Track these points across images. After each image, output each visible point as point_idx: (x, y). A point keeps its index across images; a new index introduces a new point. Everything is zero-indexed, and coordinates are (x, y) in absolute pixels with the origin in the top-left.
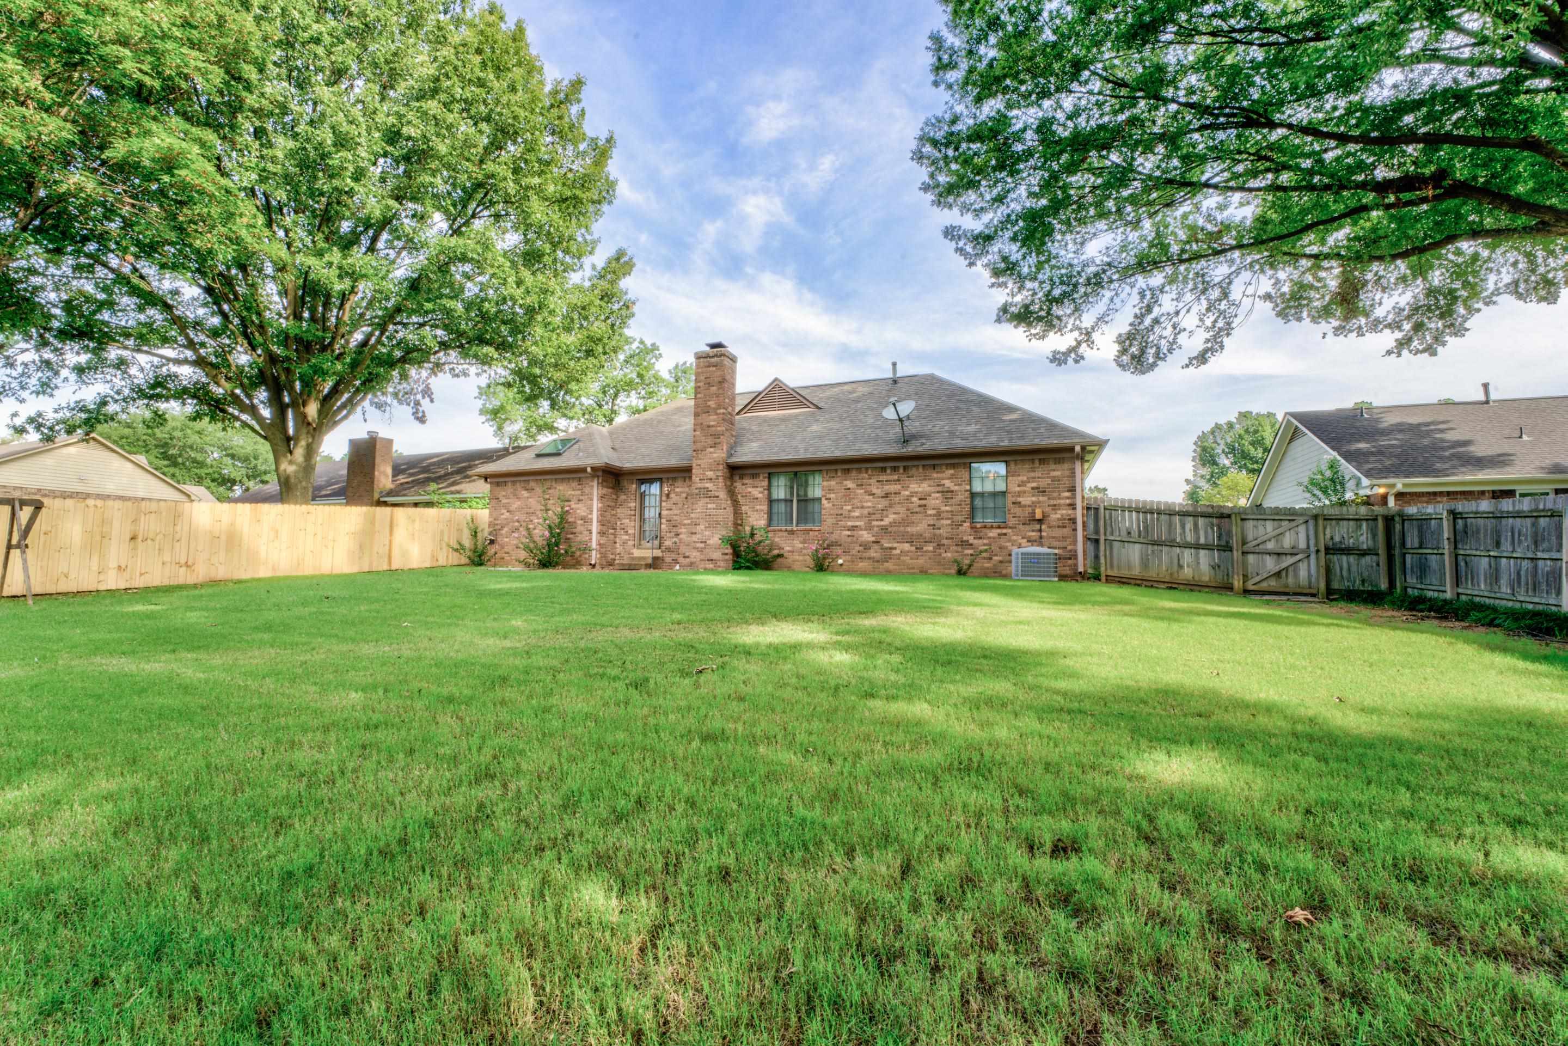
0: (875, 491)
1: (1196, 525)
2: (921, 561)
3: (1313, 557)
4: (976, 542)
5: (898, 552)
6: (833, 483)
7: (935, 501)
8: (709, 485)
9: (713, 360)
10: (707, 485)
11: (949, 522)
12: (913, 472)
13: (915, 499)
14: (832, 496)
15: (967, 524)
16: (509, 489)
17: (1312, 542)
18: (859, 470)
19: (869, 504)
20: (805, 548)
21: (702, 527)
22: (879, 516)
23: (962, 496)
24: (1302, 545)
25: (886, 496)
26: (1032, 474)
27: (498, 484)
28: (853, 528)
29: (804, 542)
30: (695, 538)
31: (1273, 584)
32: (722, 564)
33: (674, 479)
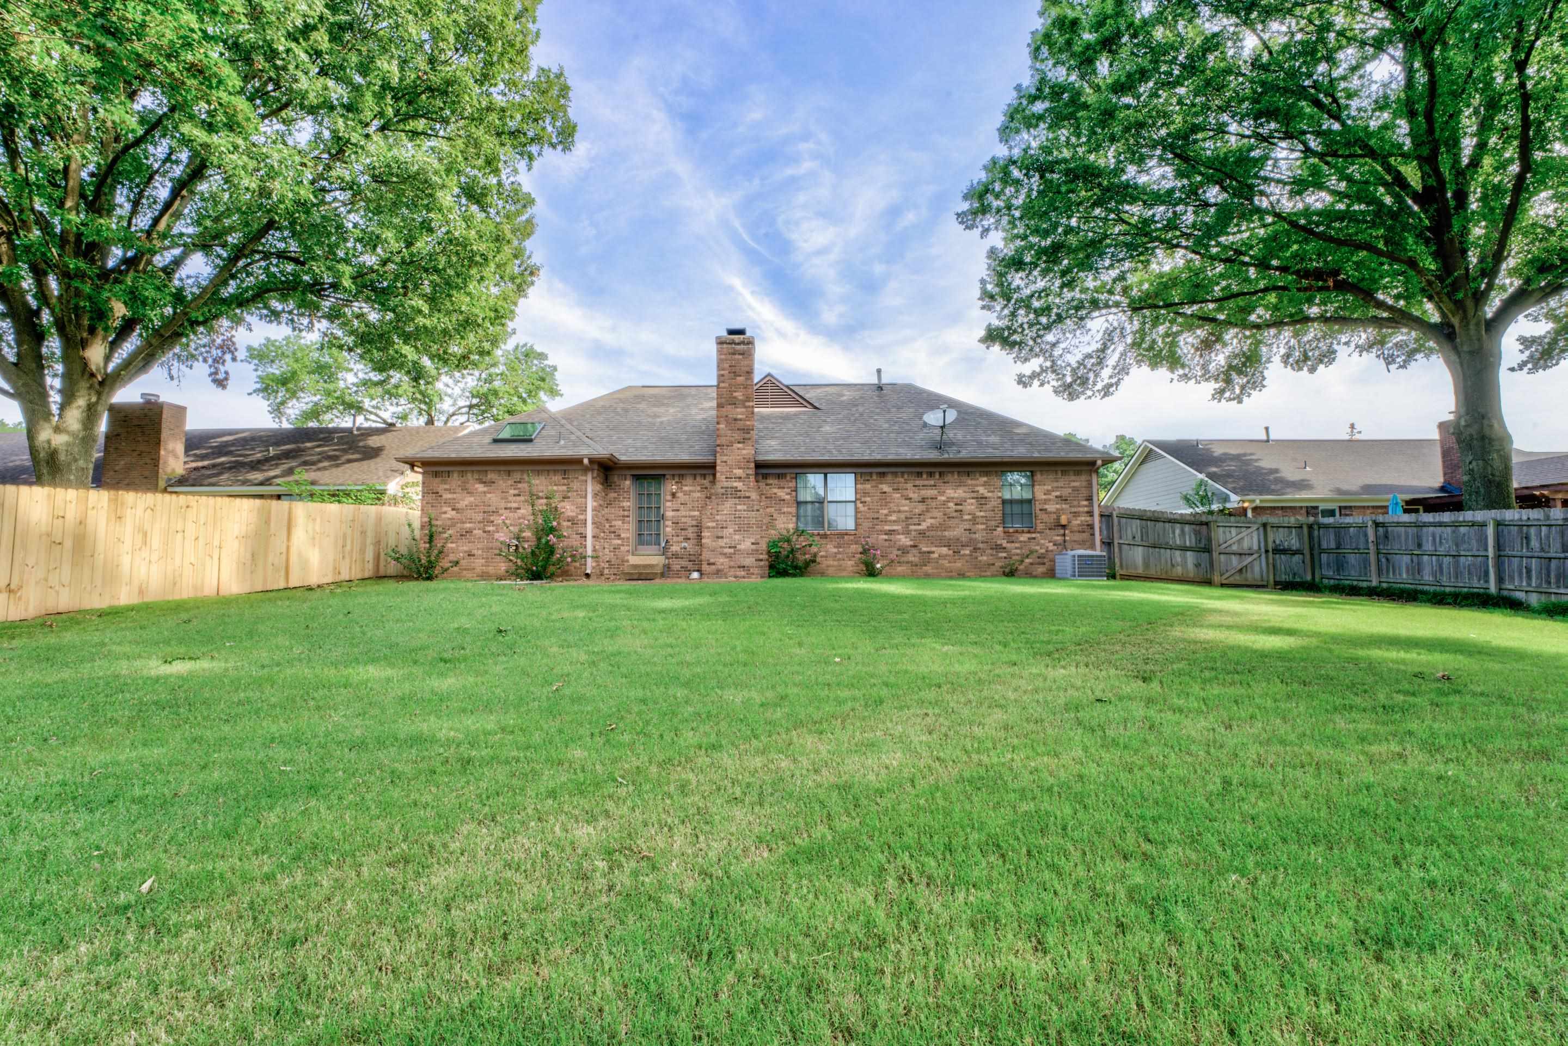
0: (911, 495)
1: (1183, 531)
2: (959, 565)
3: (1263, 556)
4: (1009, 545)
5: (936, 555)
6: (868, 486)
7: (971, 506)
8: (739, 485)
9: (738, 347)
10: (735, 484)
11: (983, 527)
12: (949, 477)
13: (951, 505)
14: (868, 499)
15: (1000, 529)
16: (455, 480)
17: (1262, 545)
18: (895, 474)
19: (906, 508)
20: (839, 553)
21: (731, 530)
22: (916, 521)
23: (995, 503)
24: (1255, 547)
25: (923, 500)
26: (1056, 484)
27: (436, 474)
28: (890, 532)
29: (838, 546)
30: (721, 543)
31: (1237, 579)
32: (756, 571)
33: (682, 476)
